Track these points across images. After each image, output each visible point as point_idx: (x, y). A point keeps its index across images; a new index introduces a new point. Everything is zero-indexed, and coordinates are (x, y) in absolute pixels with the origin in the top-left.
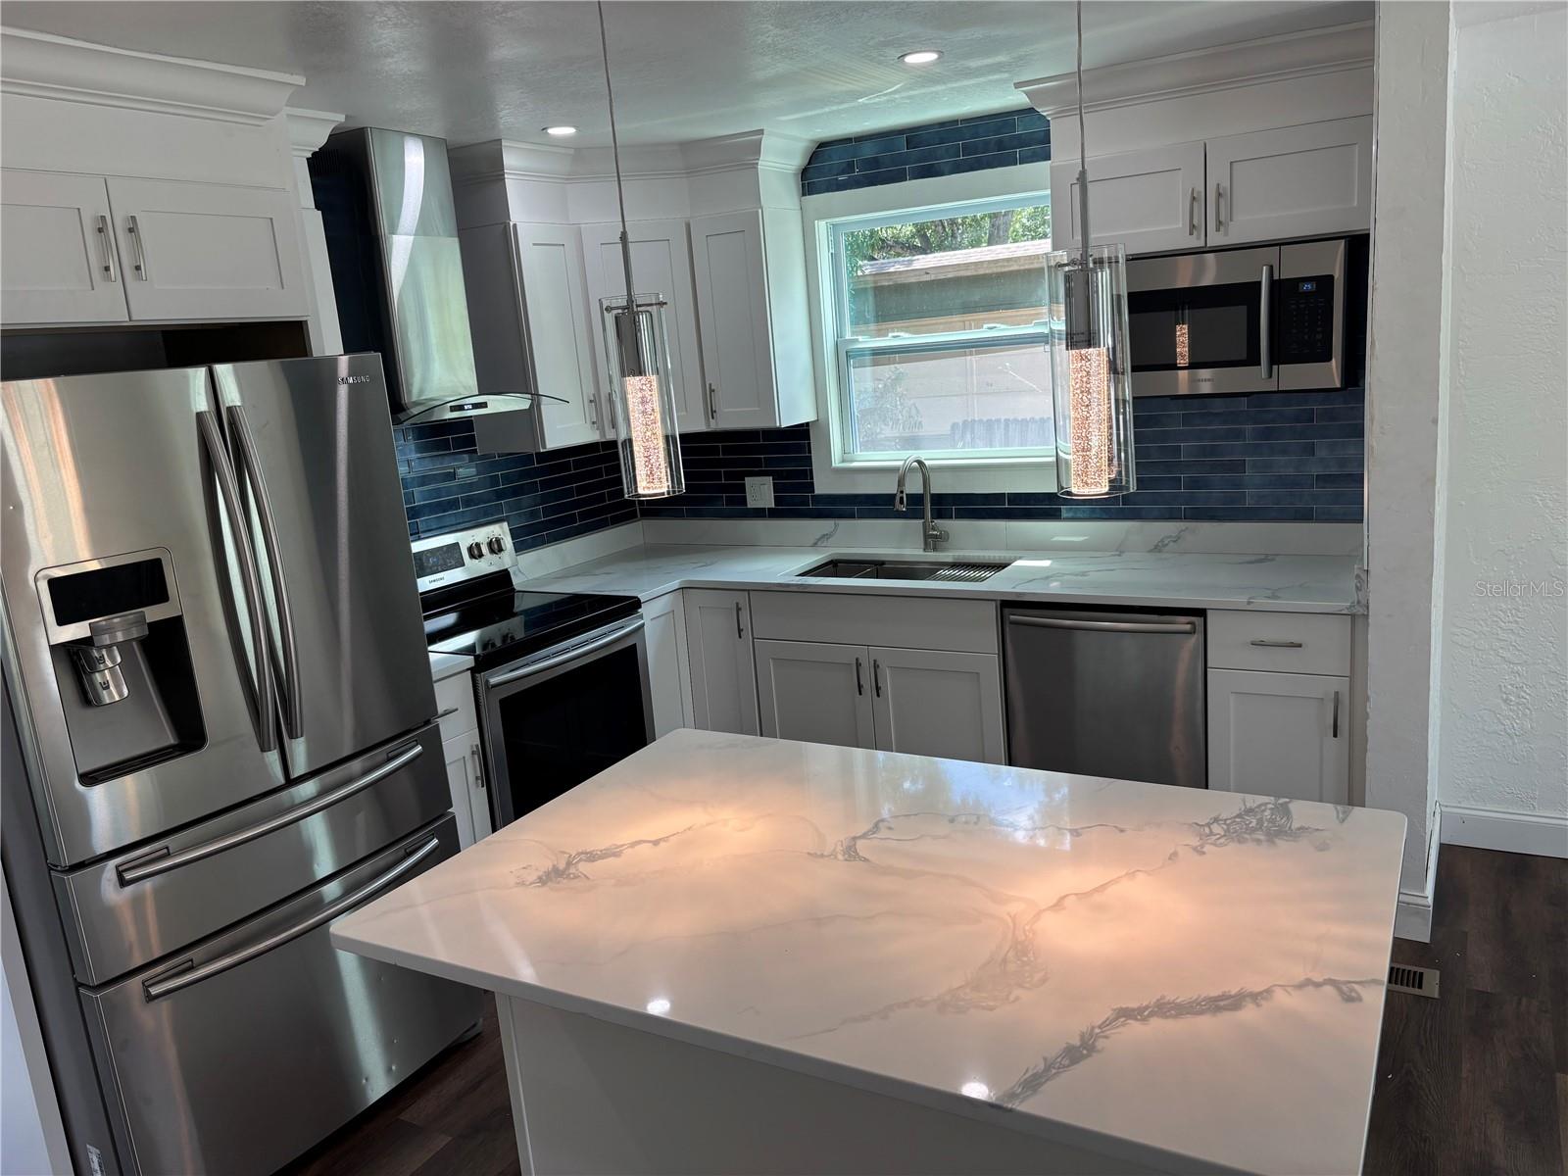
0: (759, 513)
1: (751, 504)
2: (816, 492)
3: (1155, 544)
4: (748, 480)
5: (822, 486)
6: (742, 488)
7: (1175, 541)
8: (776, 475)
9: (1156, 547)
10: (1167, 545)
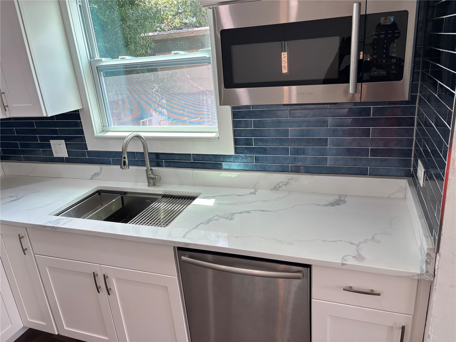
0: (61, 160)
1: (55, 155)
2: (89, 149)
3: (275, 185)
4: (52, 142)
5: (92, 146)
6: (49, 146)
7: (285, 185)
8: (66, 139)
9: (275, 187)
10: (281, 187)
